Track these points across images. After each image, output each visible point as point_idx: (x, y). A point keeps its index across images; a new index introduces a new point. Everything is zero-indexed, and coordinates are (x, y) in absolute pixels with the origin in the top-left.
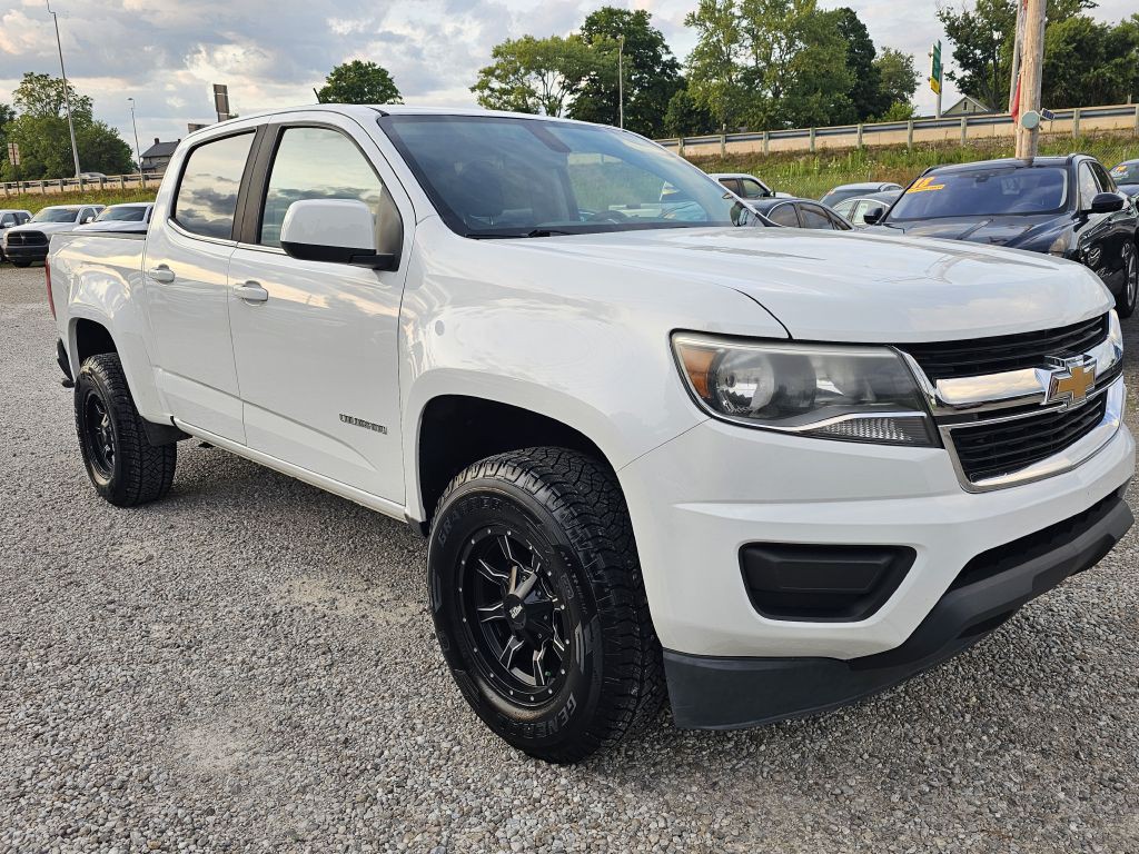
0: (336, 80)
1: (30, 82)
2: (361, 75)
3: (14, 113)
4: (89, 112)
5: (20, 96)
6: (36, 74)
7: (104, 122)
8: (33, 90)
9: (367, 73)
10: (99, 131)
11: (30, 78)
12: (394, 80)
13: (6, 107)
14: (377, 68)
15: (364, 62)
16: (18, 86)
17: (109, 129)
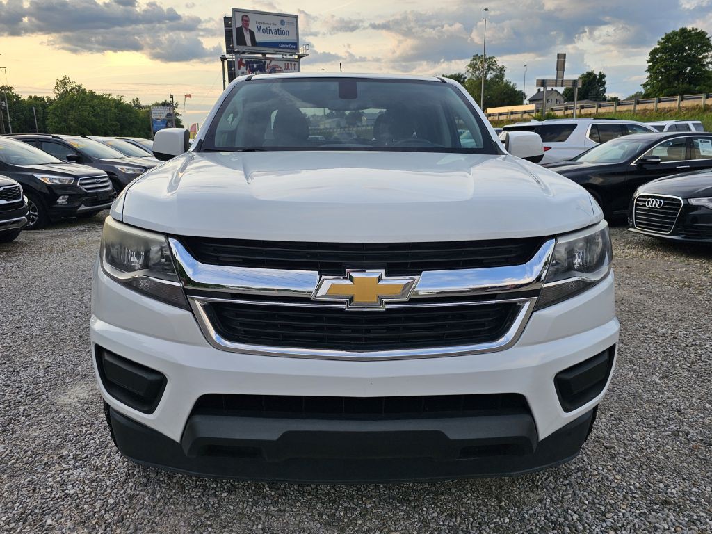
0: (664, 43)
1: (475, 60)
2: (685, 37)
3: (466, 78)
4: (503, 75)
5: (469, 68)
6: (479, 55)
7: (510, 81)
8: (476, 64)
9: (690, 36)
10: (506, 85)
11: (476, 57)
12: (711, 39)
13: (462, 75)
14: (698, 31)
15: (689, 28)
16: (469, 63)
17: (512, 84)
